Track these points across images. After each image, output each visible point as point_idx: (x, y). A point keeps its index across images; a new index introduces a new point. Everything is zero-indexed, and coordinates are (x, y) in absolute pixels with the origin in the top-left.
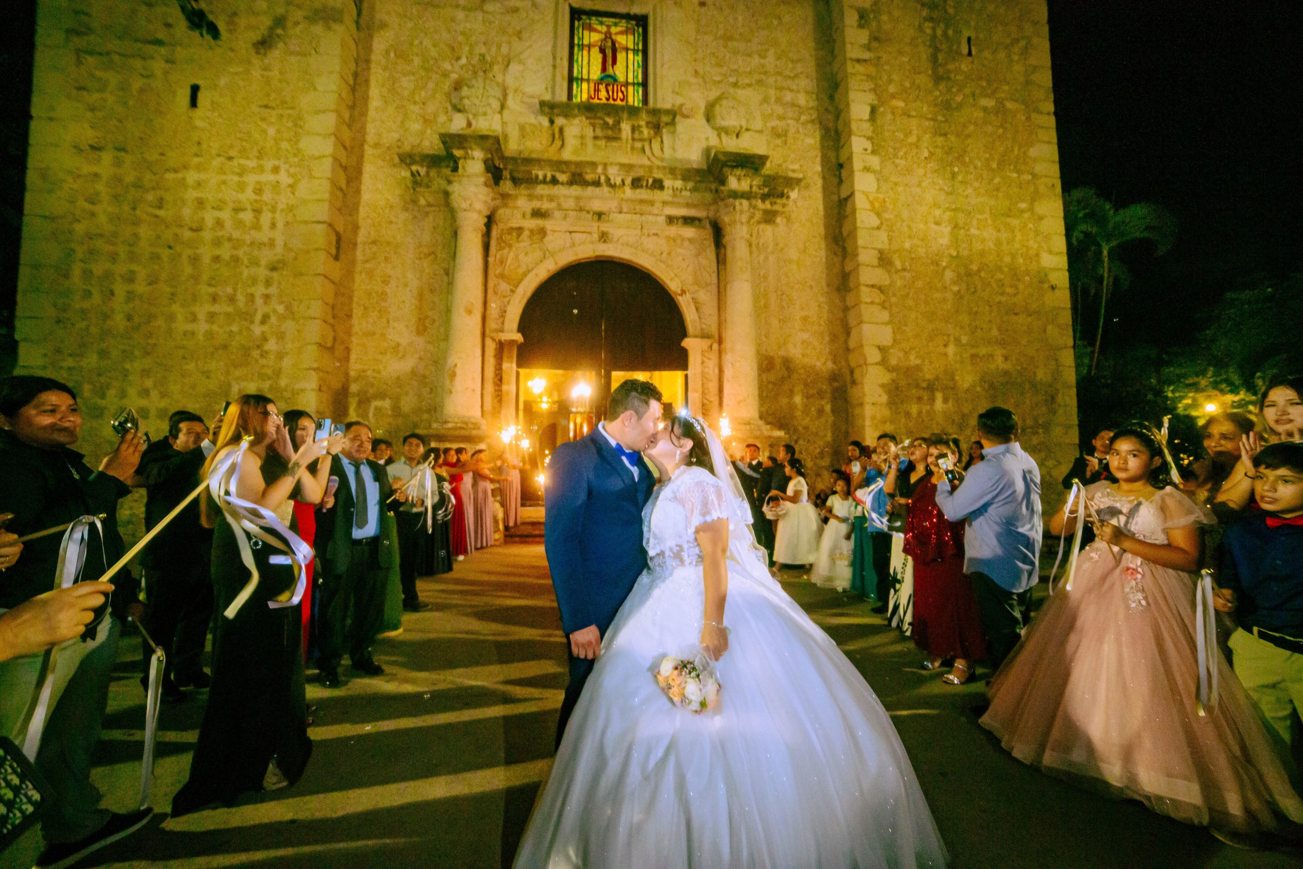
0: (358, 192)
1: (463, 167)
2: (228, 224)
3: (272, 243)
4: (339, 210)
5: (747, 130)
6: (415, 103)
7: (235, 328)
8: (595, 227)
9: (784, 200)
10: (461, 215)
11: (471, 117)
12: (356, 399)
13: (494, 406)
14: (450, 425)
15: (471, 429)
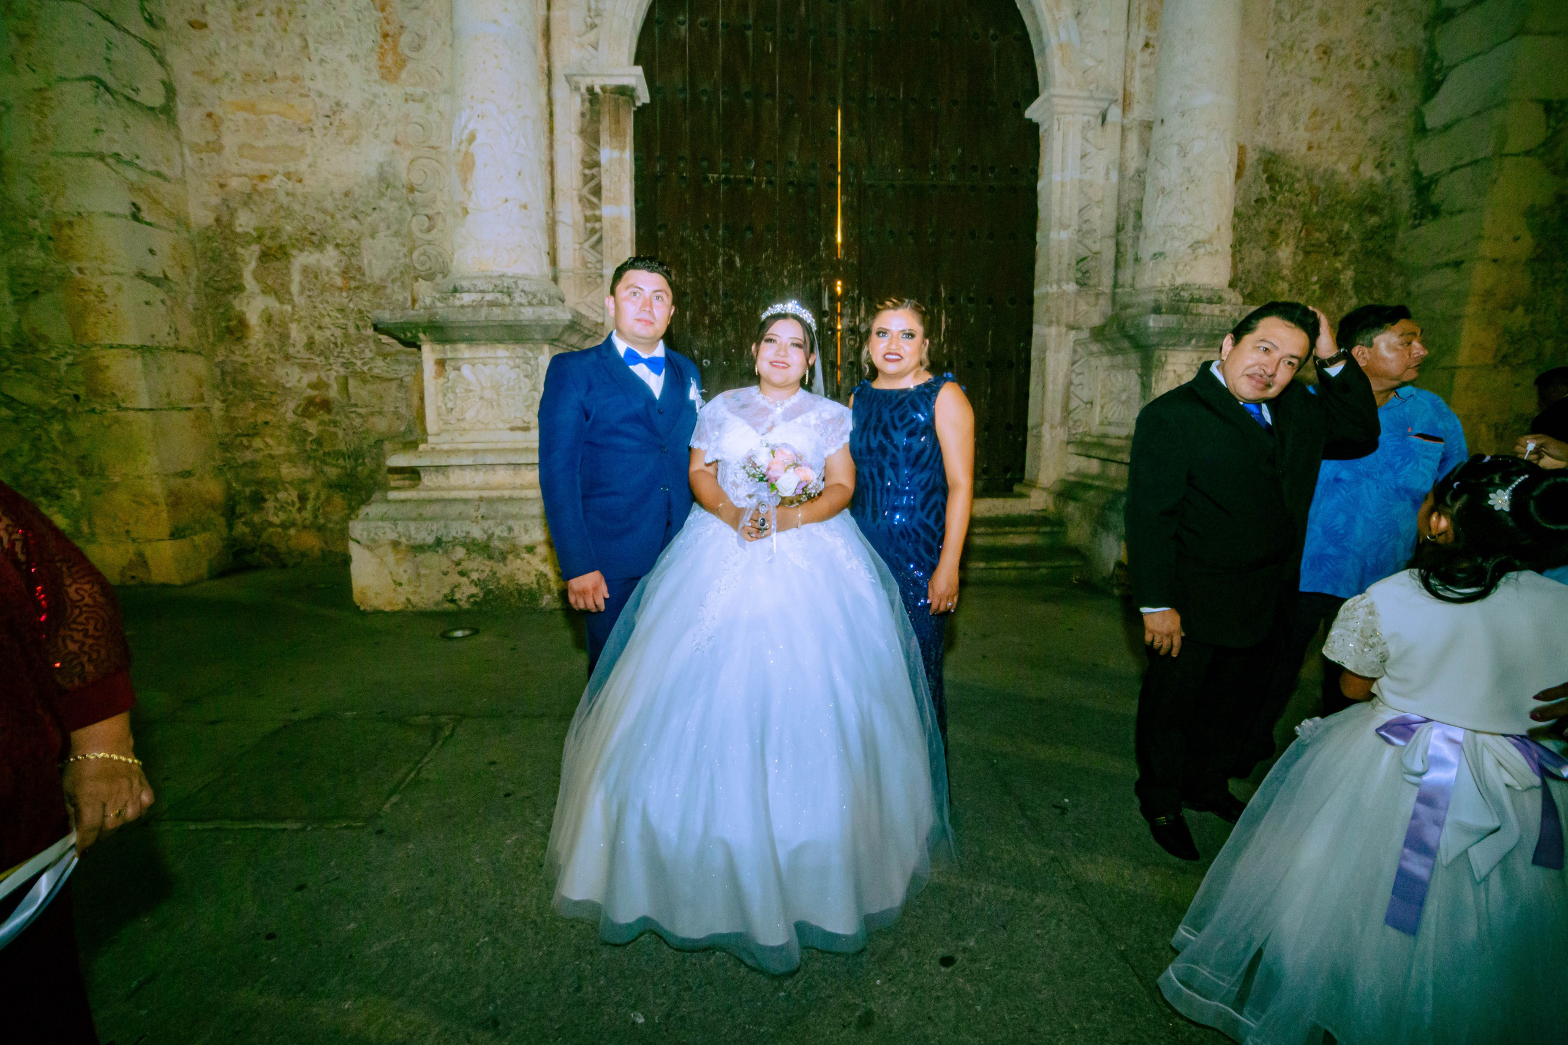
12: (256, 249)
13: (583, 258)
14: (466, 298)
15: (521, 305)
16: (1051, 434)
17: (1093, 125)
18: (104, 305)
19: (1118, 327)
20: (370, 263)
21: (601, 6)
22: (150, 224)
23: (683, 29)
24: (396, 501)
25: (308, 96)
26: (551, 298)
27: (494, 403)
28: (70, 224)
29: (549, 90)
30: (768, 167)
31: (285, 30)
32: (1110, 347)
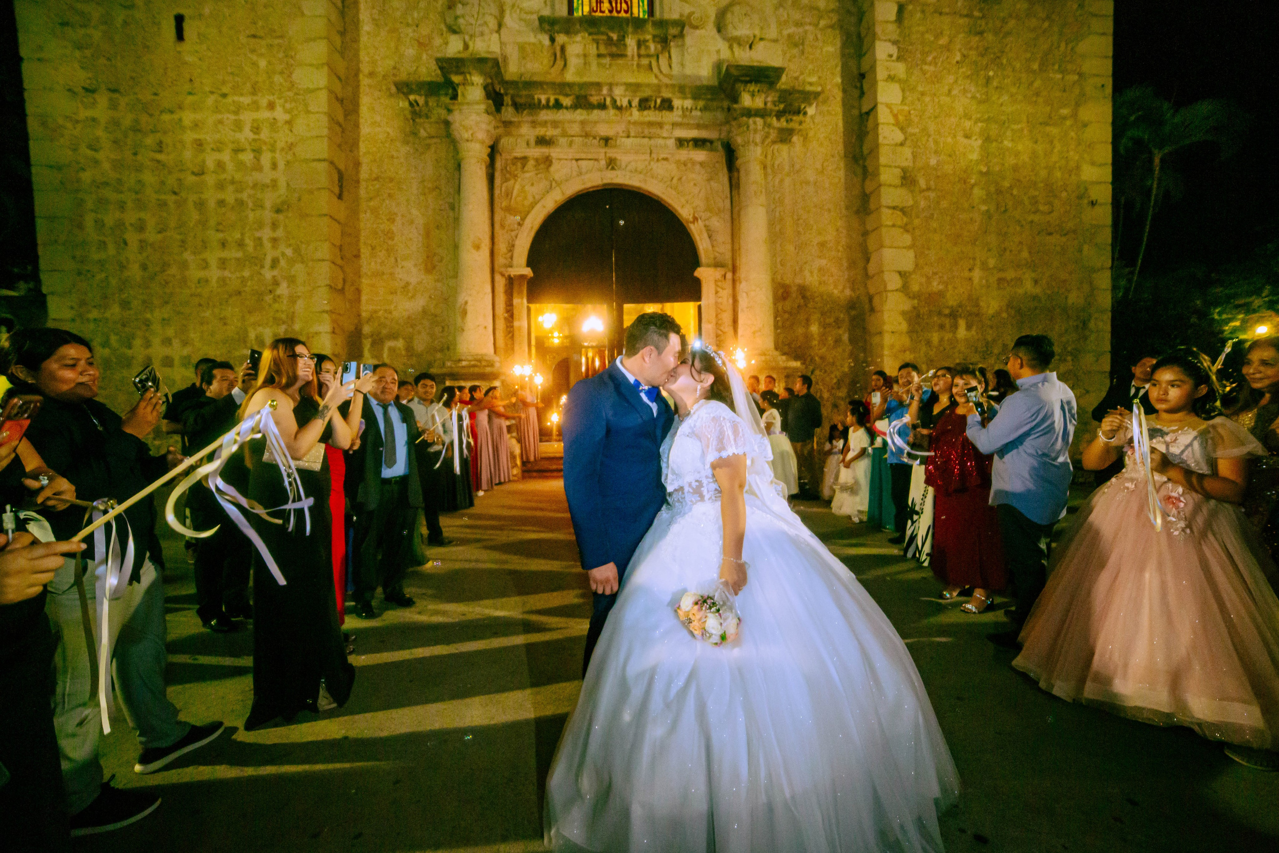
0: (357, 126)
1: (463, 95)
2: (230, 166)
3: (274, 184)
4: (339, 146)
5: (761, 39)
6: (408, 25)
7: (246, 273)
8: (602, 153)
9: (801, 117)
10: (464, 146)
11: (467, 38)
13: (506, 343)
14: (464, 363)
15: (485, 366)
20: (417, 345)
22: (336, 334)
25: (396, 280)
29: (493, 276)
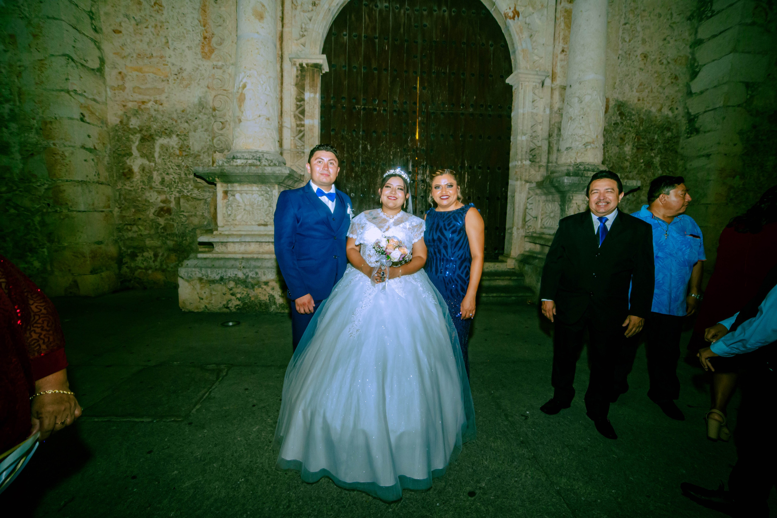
12: (139, 136)
13: (295, 144)
14: (239, 162)
15: (265, 166)
16: (517, 232)
17: (538, 87)
18: (65, 161)
19: (549, 182)
20: (193, 144)
21: (307, 27)
22: (89, 123)
23: (346, 38)
24: (201, 259)
25: (167, 65)
26: (279, 163)
27: (251, 212)
28: (51, 122)
29: (281, 65)
30: (385, 103)
31: (158, 35)
32: (546, 192)
